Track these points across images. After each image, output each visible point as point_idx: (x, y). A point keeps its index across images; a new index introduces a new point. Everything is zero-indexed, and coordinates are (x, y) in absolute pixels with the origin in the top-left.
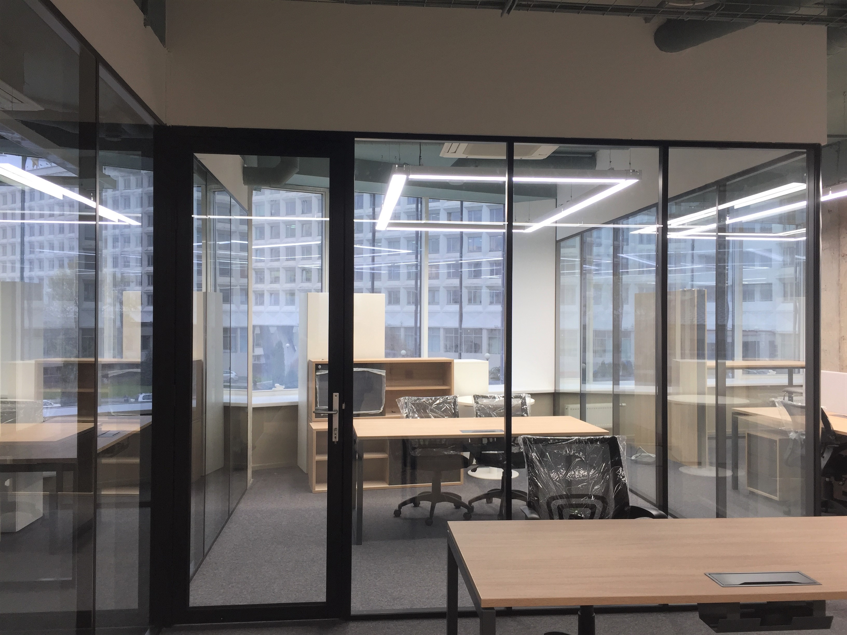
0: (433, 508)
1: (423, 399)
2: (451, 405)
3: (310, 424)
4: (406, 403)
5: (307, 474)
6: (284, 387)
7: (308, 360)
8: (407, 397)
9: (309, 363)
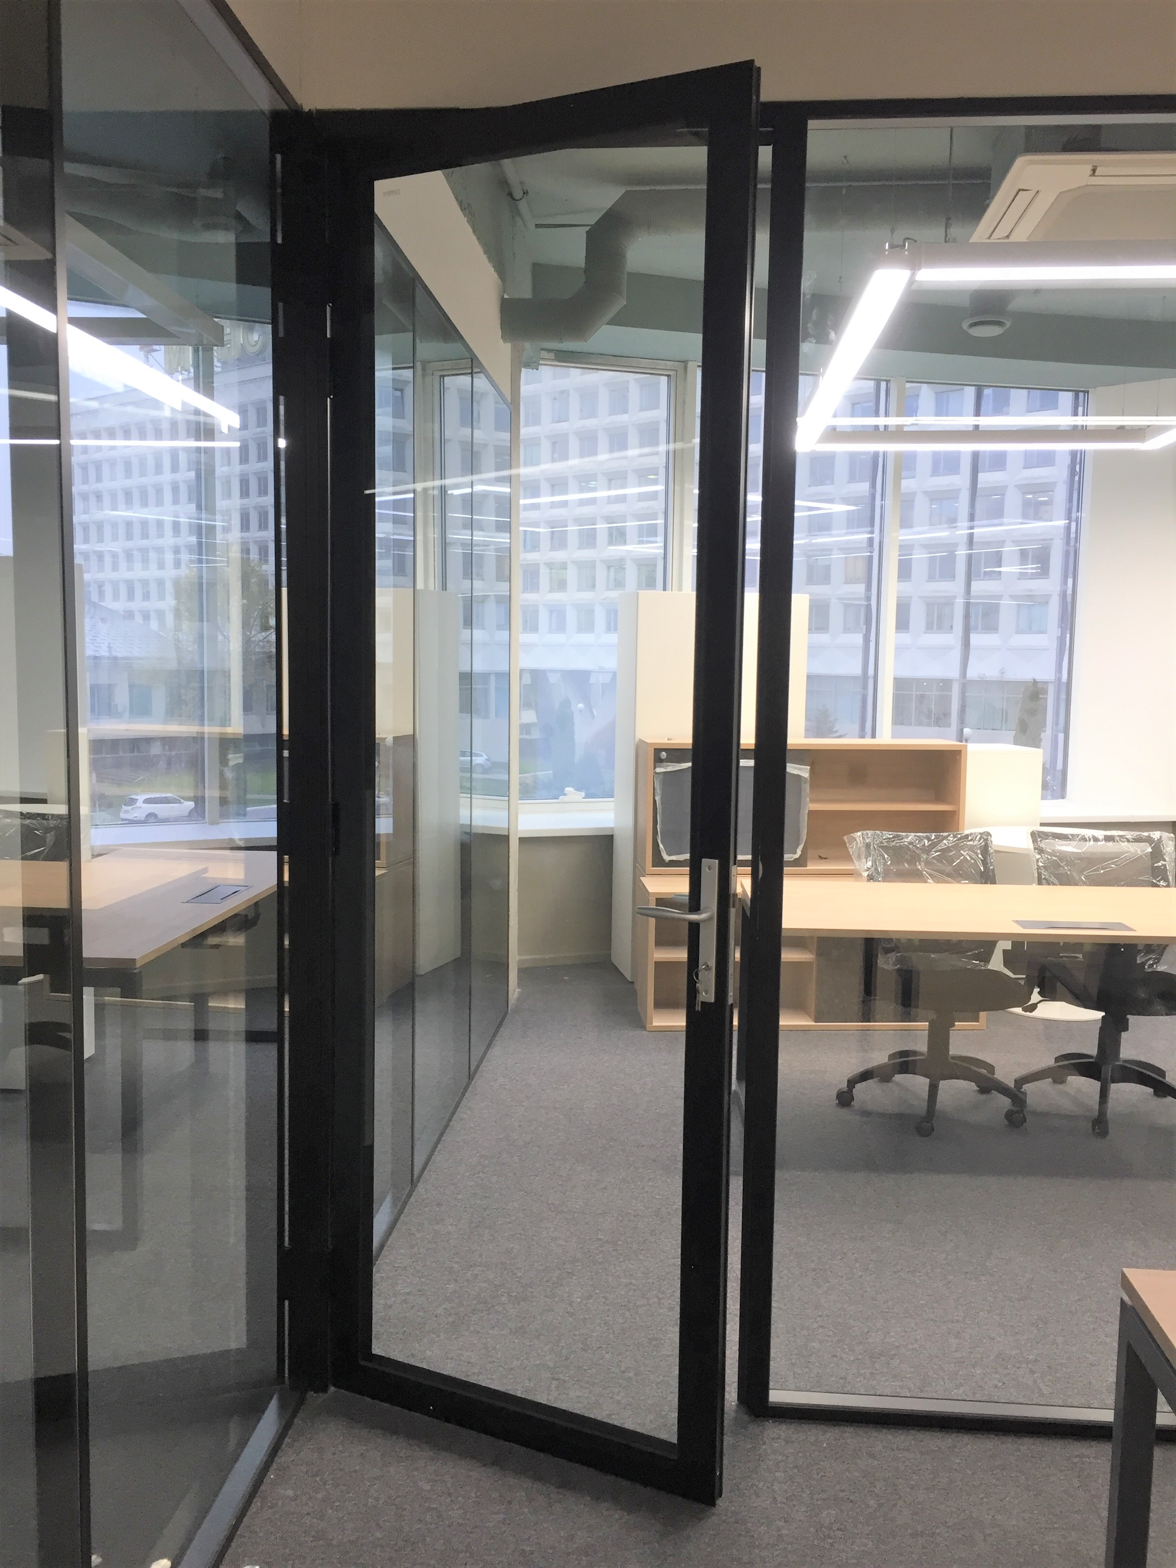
0: (933, 1090)
1: (907, 837)
2: (977, 854)
3: (642, 878)
4: (868, 846)
5: (632, 983)
6: (583, 794)
7: (637, 740)
8: (870, 833)
9: (640, 746)
